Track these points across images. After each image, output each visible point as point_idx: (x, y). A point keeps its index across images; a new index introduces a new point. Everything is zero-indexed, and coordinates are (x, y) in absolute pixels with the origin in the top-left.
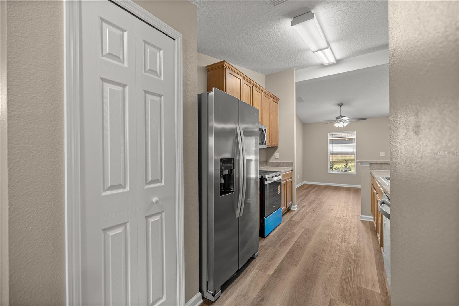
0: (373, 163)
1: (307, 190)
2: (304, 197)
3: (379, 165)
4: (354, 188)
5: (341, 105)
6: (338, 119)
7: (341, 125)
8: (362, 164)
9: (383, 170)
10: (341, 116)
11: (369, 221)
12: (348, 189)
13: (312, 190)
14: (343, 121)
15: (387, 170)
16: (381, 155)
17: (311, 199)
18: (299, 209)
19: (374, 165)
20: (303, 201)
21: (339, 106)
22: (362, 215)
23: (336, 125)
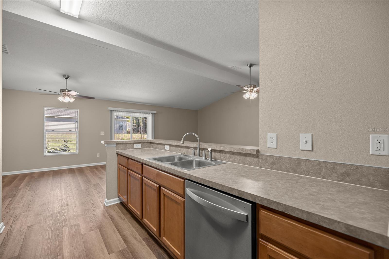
0: (120, 143)
1: (12, 185)
2: (10, 199)
3: (124, 145)
4: (77, 168)
5: (67, 77)
6: (63, 92)
7: (67, 100)
8: (109, 145)
9: (127, 149)
10: (66, 89)
11: (116, 204)
12: (72, 171)
13: (20, 185)
14: (69, 96)
15: (130, 149)
16: (101, 134)
17: (25, 199)
18: (8, 227)
19: (120, 145)
20: (12, 207)
21: (64, 77)
22: (108, 200)
23: (61, 99)
